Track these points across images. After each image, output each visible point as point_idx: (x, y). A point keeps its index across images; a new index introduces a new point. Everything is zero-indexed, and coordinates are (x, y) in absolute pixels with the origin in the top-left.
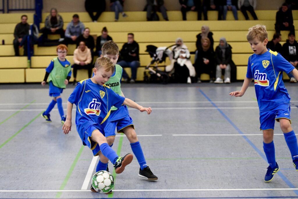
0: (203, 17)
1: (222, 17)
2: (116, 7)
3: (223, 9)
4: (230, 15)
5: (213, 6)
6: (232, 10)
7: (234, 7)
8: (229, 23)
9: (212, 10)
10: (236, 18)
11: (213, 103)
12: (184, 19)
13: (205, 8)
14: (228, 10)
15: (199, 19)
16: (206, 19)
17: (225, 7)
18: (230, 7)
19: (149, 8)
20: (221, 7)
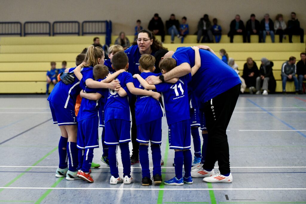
0: (247, 40)
1: (262, 40)
2: (173, 32)
3: (262, 33)
4: (268, 38)
5: (255, 31)
6: (270, 34)
7: (272, 32)
8: (268, 45)
9: (253, 34)
10: (273, 41)
11: (262, 109)
12: (232, 41)
13: (249, 32)
14: (267, 34)
15: (245, 41)
16: (249, 41)
17: (264, 32)
18: (268, 32)
19: (200, 32)
20: (261, 32)
